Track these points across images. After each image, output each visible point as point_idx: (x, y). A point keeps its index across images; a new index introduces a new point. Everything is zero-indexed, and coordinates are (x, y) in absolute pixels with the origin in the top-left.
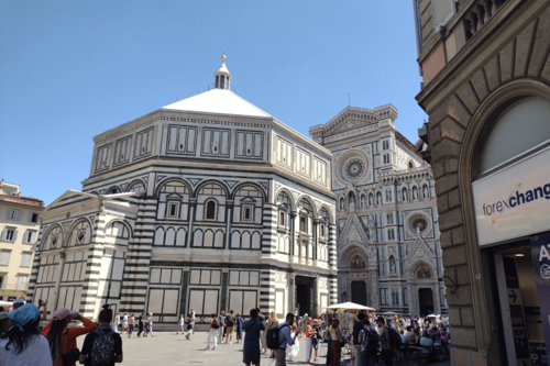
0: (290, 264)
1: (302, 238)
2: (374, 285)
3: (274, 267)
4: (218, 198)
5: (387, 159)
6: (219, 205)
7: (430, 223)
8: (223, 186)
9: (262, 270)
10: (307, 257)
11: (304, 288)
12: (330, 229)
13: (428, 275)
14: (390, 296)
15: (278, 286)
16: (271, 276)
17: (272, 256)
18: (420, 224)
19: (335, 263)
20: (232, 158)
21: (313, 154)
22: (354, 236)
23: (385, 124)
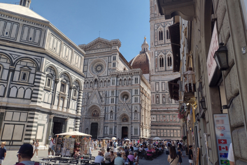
0: (51, 110)
1: (61, 96)
2: (102, 124)
3: (38, 111)
4: (4, 64)
5: (114, 65)
6: (4, 68)
7: (130, 96)
8: (9, 57)
9: (30, 112)
10: (63, 107)
11: (58, 124)
12: (80, 93)
13: (127, 120)
14: (109, 130)
15: (39, 122)
16: (35, 116)
17: (38, 104)
18: (126, 97)
19: (80, 111)
20: (18, 40)
21: (74, 50)
22: (95, 101)
23: (115, 48)
